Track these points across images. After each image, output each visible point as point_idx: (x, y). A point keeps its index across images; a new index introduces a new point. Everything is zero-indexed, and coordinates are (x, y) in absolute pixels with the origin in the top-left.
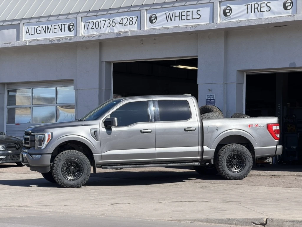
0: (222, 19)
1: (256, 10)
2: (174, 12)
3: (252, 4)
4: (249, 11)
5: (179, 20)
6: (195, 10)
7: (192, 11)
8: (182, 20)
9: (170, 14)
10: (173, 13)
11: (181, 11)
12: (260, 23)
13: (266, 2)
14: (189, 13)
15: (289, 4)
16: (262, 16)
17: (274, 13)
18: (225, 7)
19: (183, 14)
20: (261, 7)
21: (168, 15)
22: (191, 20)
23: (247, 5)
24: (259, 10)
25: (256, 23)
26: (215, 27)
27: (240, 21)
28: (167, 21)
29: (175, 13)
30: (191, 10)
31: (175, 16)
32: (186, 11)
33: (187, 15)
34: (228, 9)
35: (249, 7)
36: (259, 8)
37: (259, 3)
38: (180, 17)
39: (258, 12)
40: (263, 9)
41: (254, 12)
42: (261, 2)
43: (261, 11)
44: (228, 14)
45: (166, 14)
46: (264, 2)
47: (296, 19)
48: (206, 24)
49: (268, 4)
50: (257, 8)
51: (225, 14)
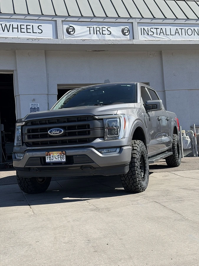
0: (65, 36)
1: (98, 32)
2: (11, 23)
3: (94, 27)
4: (92, 32)
5: (18, 32)
6: (36, 25)
7: (33, 26)
8: (21, 32)
9: (6, 25)
10: (10, 25)
11: (19, 24)
12: (104, 43)
13: (106, 27)
14: (28, 27)
15: (127, 31)
16: (104, 38)
17: (114, 36)
18: (68, 26)
19: (22, 27)
20: (102, 31)
21: (3, 26)
22: (32, 34)
23: (90, 27)
24: (101, 33)
25: (100, 43)
26: (60, 43)
27: (84, 40)
28: (4, 31)
29: (12, 25)
30: (31, 24)
31: (13, 28)
32: (25, 24)
33: (27, 29)
34: (70, 28)
35: (92, 29)
36: (101, 31)
37: (101, 27)
38: (19, 29)
39: (100, 34)
40: (104, 32)
41: (97, 34)
42: (102, 27)
43: (103, 34)
44: (72, 33)
45: (1, 24)
46: (105, 27)
47: (134, 43)
48: (51, 39)
49: (108, 29)
50: (99, 31)
51: (69, 33)
